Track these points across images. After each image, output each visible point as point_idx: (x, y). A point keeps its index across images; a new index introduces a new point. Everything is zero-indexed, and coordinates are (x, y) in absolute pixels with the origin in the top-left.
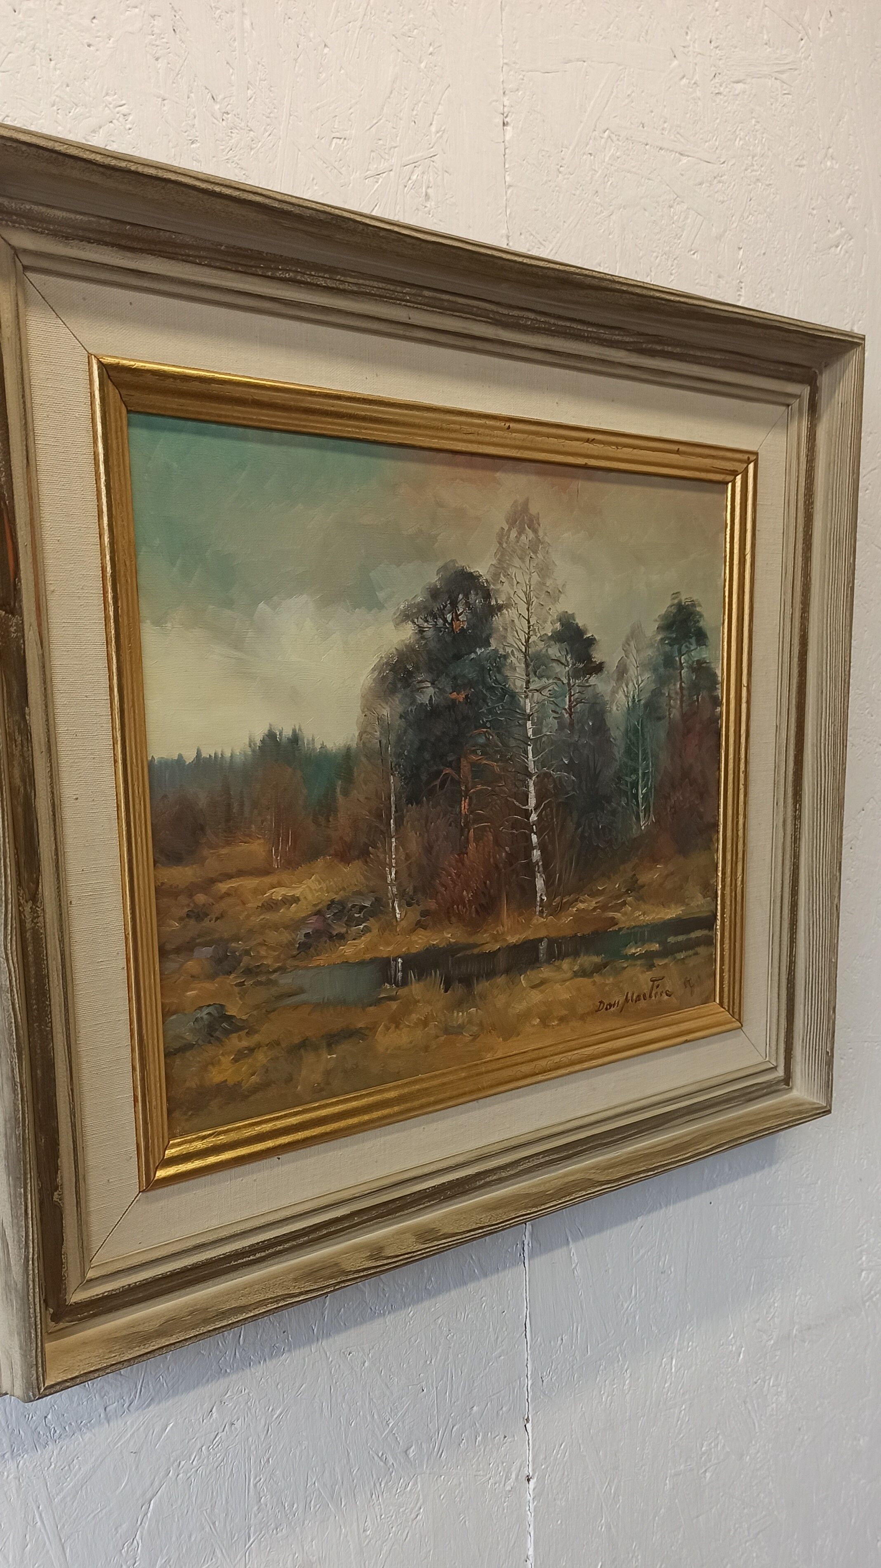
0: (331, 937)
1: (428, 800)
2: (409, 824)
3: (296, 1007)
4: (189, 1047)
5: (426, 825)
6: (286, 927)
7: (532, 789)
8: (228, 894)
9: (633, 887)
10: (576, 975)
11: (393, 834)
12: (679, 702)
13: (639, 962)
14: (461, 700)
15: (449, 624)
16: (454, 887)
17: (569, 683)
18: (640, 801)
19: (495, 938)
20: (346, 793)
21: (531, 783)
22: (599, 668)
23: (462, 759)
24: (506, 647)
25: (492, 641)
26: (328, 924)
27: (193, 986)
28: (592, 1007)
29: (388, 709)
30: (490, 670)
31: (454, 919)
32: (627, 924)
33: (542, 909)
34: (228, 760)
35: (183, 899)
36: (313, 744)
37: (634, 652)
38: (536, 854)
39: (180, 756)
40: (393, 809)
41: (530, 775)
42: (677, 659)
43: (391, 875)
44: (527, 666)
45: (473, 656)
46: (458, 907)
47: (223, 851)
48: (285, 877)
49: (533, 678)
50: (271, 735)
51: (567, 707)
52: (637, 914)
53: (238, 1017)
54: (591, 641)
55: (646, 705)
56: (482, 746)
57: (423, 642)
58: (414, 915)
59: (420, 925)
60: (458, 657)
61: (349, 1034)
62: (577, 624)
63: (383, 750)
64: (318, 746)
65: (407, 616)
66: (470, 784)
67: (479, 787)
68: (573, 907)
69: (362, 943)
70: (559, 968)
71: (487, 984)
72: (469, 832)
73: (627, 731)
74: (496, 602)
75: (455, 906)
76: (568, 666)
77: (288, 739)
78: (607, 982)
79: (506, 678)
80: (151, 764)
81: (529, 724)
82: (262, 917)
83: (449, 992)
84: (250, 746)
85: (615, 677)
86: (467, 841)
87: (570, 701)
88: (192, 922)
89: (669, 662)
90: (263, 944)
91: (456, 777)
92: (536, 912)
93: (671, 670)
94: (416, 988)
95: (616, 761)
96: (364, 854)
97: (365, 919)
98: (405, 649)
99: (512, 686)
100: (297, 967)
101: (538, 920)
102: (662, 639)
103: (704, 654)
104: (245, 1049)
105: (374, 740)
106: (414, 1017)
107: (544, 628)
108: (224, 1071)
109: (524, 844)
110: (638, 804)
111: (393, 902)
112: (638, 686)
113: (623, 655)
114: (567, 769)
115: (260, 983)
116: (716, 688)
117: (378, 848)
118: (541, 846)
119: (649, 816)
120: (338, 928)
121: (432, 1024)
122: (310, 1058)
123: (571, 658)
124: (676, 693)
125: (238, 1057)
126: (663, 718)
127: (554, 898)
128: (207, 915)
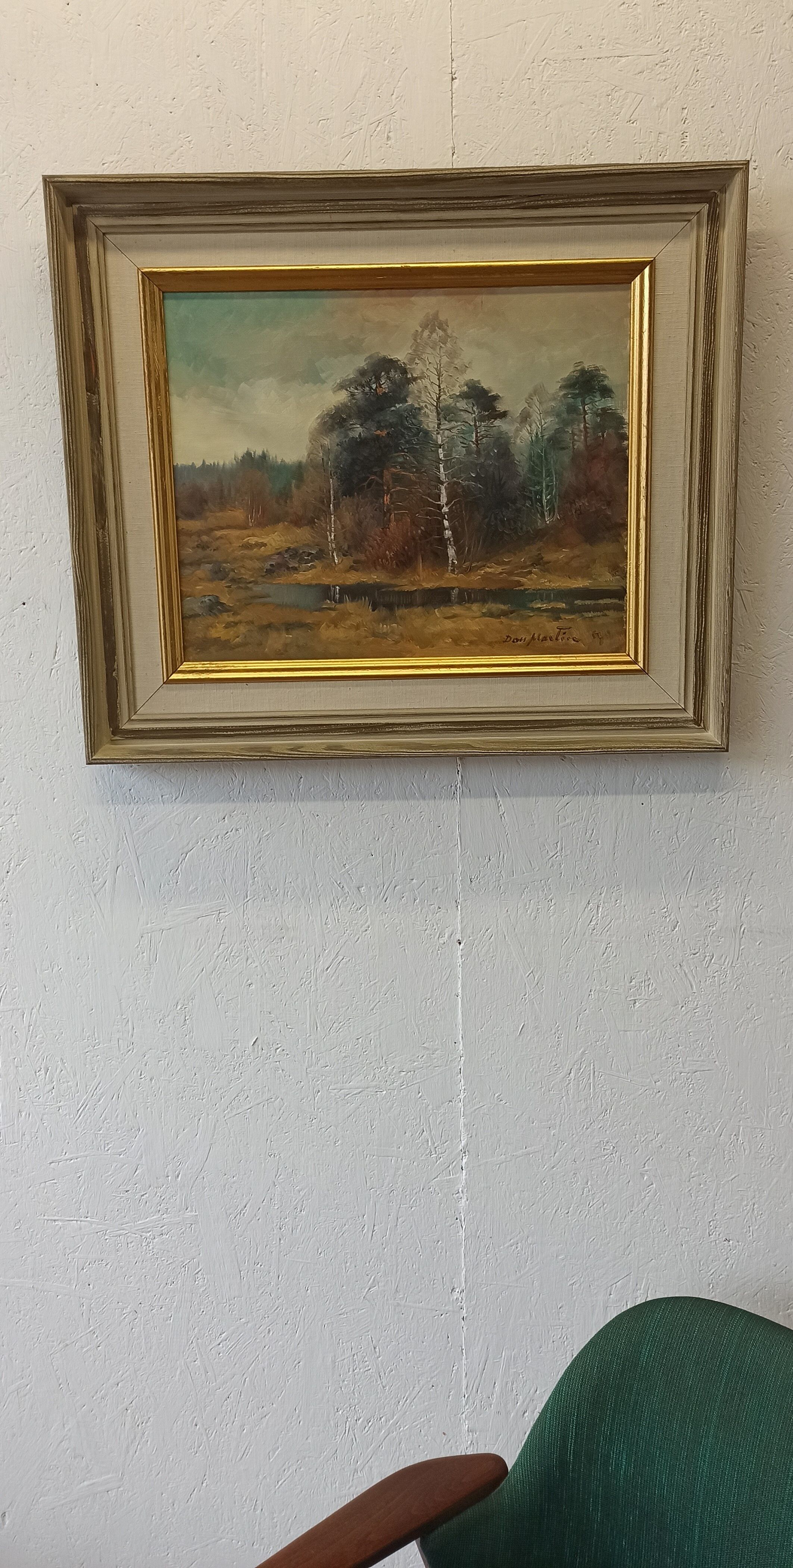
0: (288, 568)
1: (358, 494)
2: (344, 508)
3: (264, 604)
4: (196, 616)
5: (357, 509)
6: (258, 560)
7: (443, 491)
8: (221, 538)
9: (538, 562)
10: (484, 615)
11: (332, 512)
12: (583, 437)
13: (545, 614)
14: (384, 435)
15: (374, 390)
16: (379, 548)
17: (475, 425)
18: (544, 504)
19: (413, 583)
21: (443, 488)
22: (504, 415)
23: (385, 471)
24: (421, 403)
25: (409, 399)
26: (286, 561)
27: (200, 584)
28: (499, 638)
29: (329, 440)
30: (407, 417)
31: (378, 567)
32: (533, 587)
33: (454, 569)
34: (222, 466)
35: (195, 538)
36: (276, 459)
37: (537, 404)
38: (448, 533)
39: (193, 463)
40: (332, 498)
41: (442, 483)
42: (581, 407)
43: (331, 536)
44: (438, 414)
45: (393, 408)
46: (382, 561)
47: (219, 515)
48: (257, 531)
49: (444, 422)
50: (248, 454)
51: (474, 440)
52: (543, 581)
53: (228, 604)
54: (496, 398)
55: (549, 440)
56: (400, 463)
57: (354, 401)
58: (348, 561)
59: (353, 568)
60: (381, 409)
61: (301, 625)
62: (482, 387)
63: (325, 464)
64: (279, 461)
65: (342, 386)
66: (391, 486)
67: (399, 488)
68: (482, 570)
69: (310, 574)
70: (469, 609)
71: (406, 611)
72: (390, 515)
73: (531, 457)
74: (412, 375)
75: (380, 560)
76: (475, 414)
77: (259, 456)
78: (514, 624)
79: (421, 422)
80: (174, 469)
81: (440, 450)
82: (242, 552)
83: (376, 611)
84: (235, 459)
85: (519, 420)
86: (389, 520)
87: (476, 436)
88: (200, 550)
89: (572, 409)
90: (243, 567)
91: (380, 481)
92: (448, 570)
93: (575, 416)
94: (349, 606)
95: (521, 476)
96: (311, 522)
97: (312, 561)
98: (341, 406)
99: (426, 427)
100: (264, 582)
101: (449, 575)
102: (565, 394)
103: (609, 403)
104: (232, 622)
105: (319, 458)
106: (349, 622)
107: (452, 390)
108: (218, 632)
109: (438, 526)
110: (542, 506)
111: (333, 553)
112: (542, 426)
113: (527, 406)
114: (474, 479)
115: (241, 588)
116: (623, 428)
117: (321, 521)
118: (453, 528)
119: (554, 514)
120: (293, 564)
121: (362, 629)
122: (273, 635)
123: (477, 409)
124: (581, 431)
125: (228, 626)
126: (568, 448)
127: (464, 563)
128: (208, 547)
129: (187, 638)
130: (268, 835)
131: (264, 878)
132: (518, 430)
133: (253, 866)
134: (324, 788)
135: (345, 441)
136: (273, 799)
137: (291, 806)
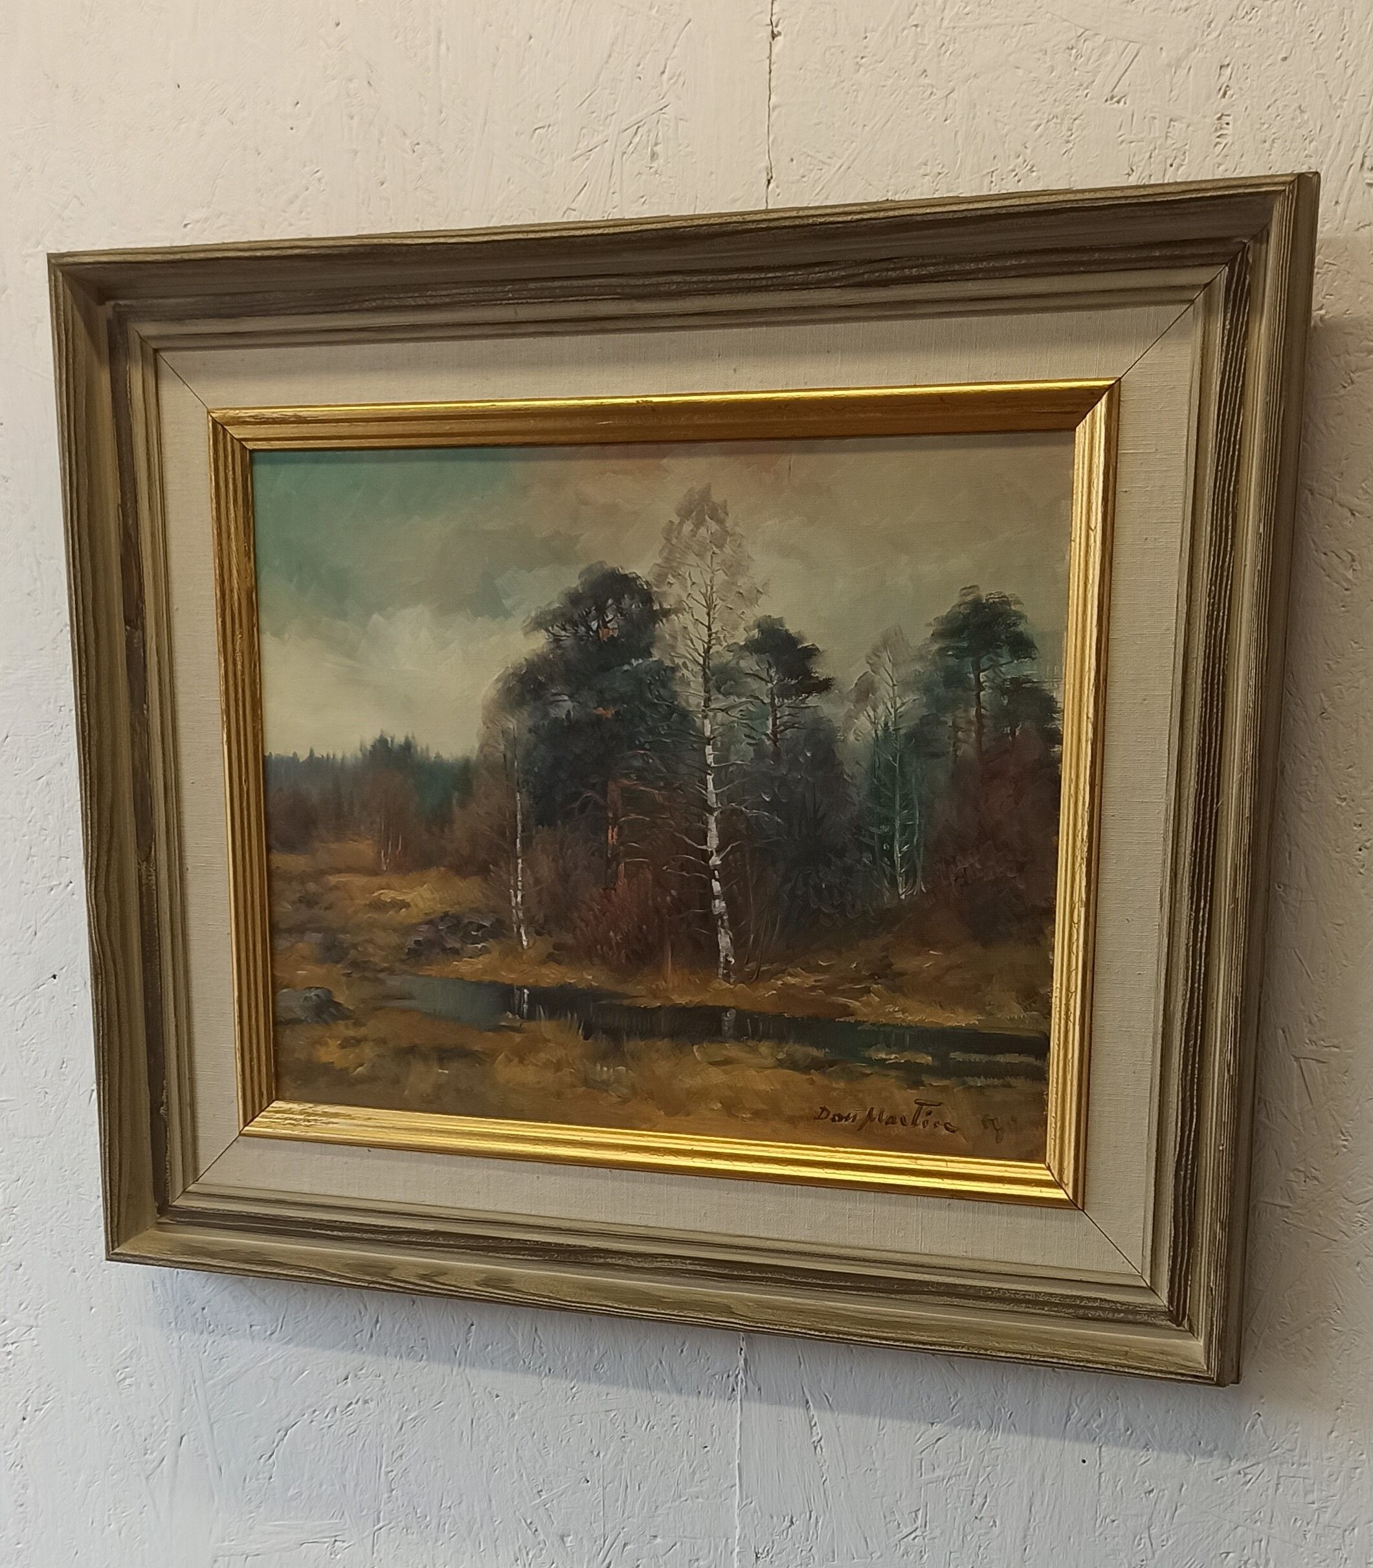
0: (444, 949)
1: (562, 823)
2: (539, 847)
3: (404, 1011)
4: (297, 1021)
5: (561, 849)
6: (395, 930)
7: (713, 826)
8: (337, 887)
9: (882, 971)
11: (519, 854)
12: (974, 735)
14: (609, 716)
15: (593, 632)
16: (597, 925)
17: (772, 703)
18: (898, 861)
19: (655, 995)
20: (463, 805)
21: (711, 820)
22: (825, 686)
23: (609, 783)
24: (675, 659)
25: (654, 651)
26: (442, 937)
27: (303, 966)
28: (808, 1111)
29: (515, 722)
30: (651, 684)
32: (872, 1019)
33: (728, 973)
34: (339, 761)
35: (296, 885)
36: (427, 752)
37: (889, 666)
38: (719, 905)
39: (295, 753)
40: (519, 828)
41: (711, 811)
42: (972, 676)
43: (516, 897)
44: (706, 680)
45: (626, 667)
46: (602, 948)
47: (334, 846)
48: (394, 880)
49: (715, 695)
50: (382, 742)
51: (769, 732)
52: (890, 1008)
53: (345, 1006)
54: (811, 653)
55: (909, 737)
56: (638, 770)
57: (559, 651)
58: (545, 946)
59: (551, 958)
60: (606, 668)
61: (464, 1054)
62: (786, 631)
63: (508, 765)
64: (432, 755)
65: (539, 623)
66: (620, 812)
67: (633, 816)
68: (778, 979)
69: (480, 963)
70: (753, 1050)
71: (642, 1044)
72: (618, 865)
73: (873, 769)
74: (661, 606)
75: (599, 947)
76: (771, 682)
77: (400, 746)
78: (835, 1085)
79: (674, 695)
80: (266, 759)
81: (709, 749)
82: (369, 915)
83: (589, 1040)
84: (361, 750)
85: (853, 696)
86: (616, 876)
87: (774, 724)
88: (303, 907)
89: (953, 679)
90: (371, 941)
91: (601, 801)
92: (716, 974)
93: (959, 692)
94: (545, 1026)
95: (854, 805)
96: (483, 870)
97: (483, 939)
98: (536, 660)
99: (684, 704)
100: (405, 972)
101: (720, 984)
102: (940, 649)
103: (1026, 669)
104: (353, 1038)
105: (498, 754)
106: (543, 1056)
107: (733, 636)
108: (330, 1053)
109: (701, 891)
110: (893, 865)
111: (519, 928)
112: (896, 711)
113: (869, 670)
114: (769, 806)
115: (368, 979)
116: (1054, 719)
117: (500, 868)
118: (727, 896)
119: (915, 882)
120: (452, 943)
121: (566, 1070)
122: (418, 1067)
123: (777, 672)
124: (970, 722)
125: (346, 1043)
126: (944, 755)
127: (747, 964)
128: (317, 903)
129: (282, 1059)
130: (415, 1419)
131: (407, 1493)
132: (850, 717)
133: (389, 1469)
134: (509, 1350)
135: (543, 725)
136: (424, 1358)
137: (454, 1373)
